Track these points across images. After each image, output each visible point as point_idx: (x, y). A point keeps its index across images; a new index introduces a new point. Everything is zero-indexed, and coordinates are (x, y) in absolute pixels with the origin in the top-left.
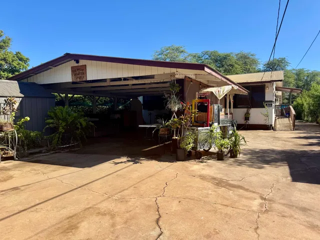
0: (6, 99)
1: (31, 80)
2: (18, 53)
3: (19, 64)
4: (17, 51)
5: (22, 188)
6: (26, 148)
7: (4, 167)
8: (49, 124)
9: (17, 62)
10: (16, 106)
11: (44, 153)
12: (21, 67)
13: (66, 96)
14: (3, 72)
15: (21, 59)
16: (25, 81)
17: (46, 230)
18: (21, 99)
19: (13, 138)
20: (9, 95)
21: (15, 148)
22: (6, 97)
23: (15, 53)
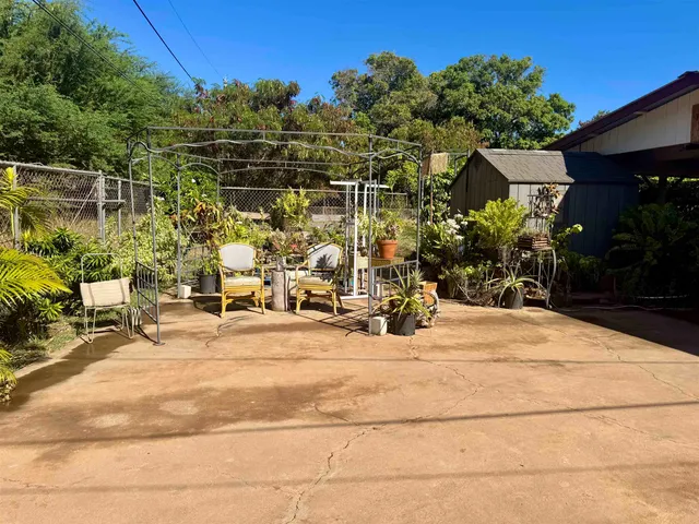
0: (541, 187)
1: (588, 147)
2: (555, 96)
3: (554, 119)
4: (553, 93)
5: (568, 366)
6: (568, 287)
7: (528, 317)
8: (620, 242)
9: (549, 116)
10: (556, 202)
11: (604, 304)
12: (558, 126)
13: (663, 180)
14: (524, 139)
15: (558, 109)
16: (575, 150)
17: (629, 467)
18: (567, 187)
19: (548, 265)
20: (547, 180)
21: (549, 285)
22: (542, 183)
23: (548, 98)
